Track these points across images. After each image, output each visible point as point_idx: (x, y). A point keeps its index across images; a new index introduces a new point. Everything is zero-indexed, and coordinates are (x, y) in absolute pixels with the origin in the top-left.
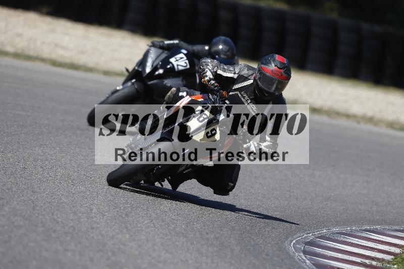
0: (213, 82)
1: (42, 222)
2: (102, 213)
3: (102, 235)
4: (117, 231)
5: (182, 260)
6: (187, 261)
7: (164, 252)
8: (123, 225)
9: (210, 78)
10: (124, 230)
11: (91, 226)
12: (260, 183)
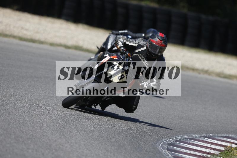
0: (122, 48)
1: (14, 132)
2: (49, 127)
3: (49, 140)
4: (58, 137)
5: (96, 155)
6: (99, 155)
7: (86, 149)
8: (61, 134)
9: (121, 46)
10: (62, 137)
11: (43, 135)
12: (142, 109)
